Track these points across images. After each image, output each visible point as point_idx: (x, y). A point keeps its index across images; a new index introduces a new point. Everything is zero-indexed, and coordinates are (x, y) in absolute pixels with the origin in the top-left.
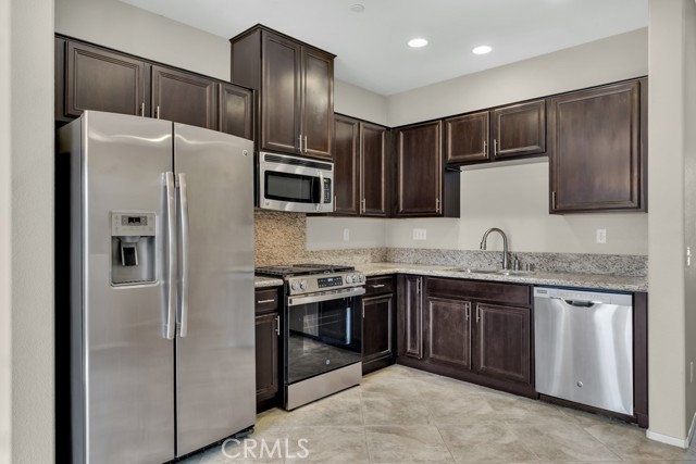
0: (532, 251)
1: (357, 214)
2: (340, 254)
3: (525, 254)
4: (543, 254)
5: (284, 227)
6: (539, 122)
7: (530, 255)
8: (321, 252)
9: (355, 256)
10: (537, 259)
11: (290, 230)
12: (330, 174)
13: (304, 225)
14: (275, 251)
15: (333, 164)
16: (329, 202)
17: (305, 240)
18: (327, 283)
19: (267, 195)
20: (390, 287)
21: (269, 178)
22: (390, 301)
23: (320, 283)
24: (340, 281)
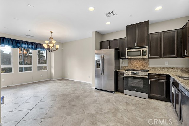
1: (161, 57)
5: (141, 61)
8: (155, 67)
9: (171, 69)
13: (148, 61)
14: (139, 66)
16: (146, 55)
17: (149, 64)
18: (134, 73)
19: (128, 56)
20: (165, 78)
21: (129, 53)
22: (164, 82)
23: (132, 73)
24: (138, 73)
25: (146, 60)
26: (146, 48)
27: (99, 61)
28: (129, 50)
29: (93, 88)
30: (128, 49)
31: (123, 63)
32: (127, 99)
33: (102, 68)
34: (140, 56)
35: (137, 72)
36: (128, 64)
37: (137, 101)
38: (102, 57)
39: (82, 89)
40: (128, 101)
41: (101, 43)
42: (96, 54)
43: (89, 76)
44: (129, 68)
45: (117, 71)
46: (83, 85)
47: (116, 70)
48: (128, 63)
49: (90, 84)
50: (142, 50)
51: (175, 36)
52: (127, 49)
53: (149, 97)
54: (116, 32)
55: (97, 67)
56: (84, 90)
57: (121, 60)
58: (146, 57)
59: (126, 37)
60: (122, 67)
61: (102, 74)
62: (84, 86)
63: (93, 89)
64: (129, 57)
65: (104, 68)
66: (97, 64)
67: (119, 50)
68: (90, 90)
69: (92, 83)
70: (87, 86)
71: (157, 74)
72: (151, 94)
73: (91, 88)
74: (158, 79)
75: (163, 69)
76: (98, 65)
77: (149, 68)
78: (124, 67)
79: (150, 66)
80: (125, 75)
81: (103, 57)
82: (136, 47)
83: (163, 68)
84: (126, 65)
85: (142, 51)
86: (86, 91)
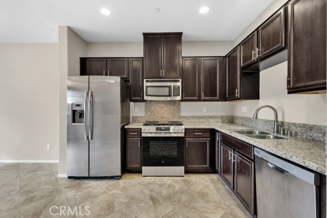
0: (296, 122)
1: (199, 100)
2: (200, 118)
3: (292, 124)
4: (304, 125)
5: (169, 106)
6: (280, 23)
7: (295, 125)
8: (189, 117)
9: (210, 119)
10: (299, 128)
11: (172, 107)
12: (179, 84)
13: (179, 105)
14: (165, 115)
15: (180, 80)
16: (179, 95)
17: (180, 112)
18: (160, 129)
19: (147, 95)
20: (208, 135)
21: (148, 88)
22: (208, 142)
23: (157, 129)
24: (169, 129)
25: (176, 105)
26: (178, 81)
27: (78, 105)
28: (149, 84)
29: (59, 175)
30: (147, 81)
31: (137, 110)
32: (151, 187)
33: (88, 123)
34: (170, 96)
35: (167, 126)
36: (145, 111)
37: (170, 186)
38: (88, 94)
39: (21, 188)
40: (154, 194)
41: (83, 61)
42: (69, 88)
43: (48, 146)
44: (147, 119)
45: (126, 127)
46: (28, 173)
47: (123, 125)
48: (146, 108)
49: (50, 165)
50: (172, 84)
51: (216, 67)
52: (145, 80)
53: (187, 172)
54: (121, 43)
55: (74, 122)
56: (29, 191)
57: (132, 103)
58: (179, 98)
59: (143, 56)
60: (133, 117)
61: (88, 138)
62: (29, 175)
63: (62, 179)
64: (149, 98)
65: (93, 122)
66: (74, 112)
67: (128, 81)
68: (50, 187)
69: (58, 161)
70: (40, 173)
71: (197, 129)
72: (189, 166)
73: (53, 178)
74: (199, 137)
75: (200, 120)
76: (76, 115)
77: (181, 117)
78: (138, 119)
79: (183, 114)
80: (143, 135)
81: (92, 96)
82: (162, 78)
83: (200, 117)
84: (142, 114)
85: (172, 86)
86: (36, 193)
